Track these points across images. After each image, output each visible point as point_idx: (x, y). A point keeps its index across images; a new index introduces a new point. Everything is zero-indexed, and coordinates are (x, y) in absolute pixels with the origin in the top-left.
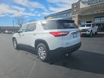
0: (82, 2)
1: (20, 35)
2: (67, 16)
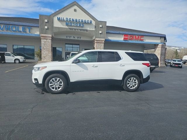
0: (58, 19)
1: (86, 68)
2: (26, 32)
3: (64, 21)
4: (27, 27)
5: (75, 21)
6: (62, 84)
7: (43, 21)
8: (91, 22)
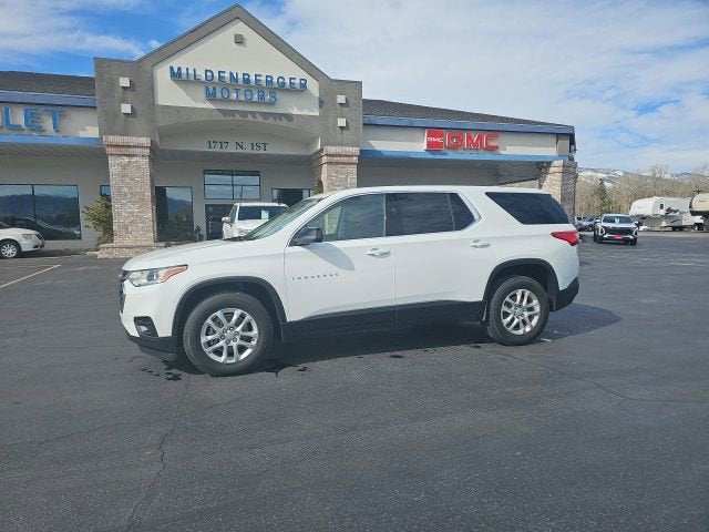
2: (40, 130)
3: (197, 80)
4: (43, 108)
5: (240, 82)
6: (255, 331)
7: (114, 83)
8: (304, 86)
